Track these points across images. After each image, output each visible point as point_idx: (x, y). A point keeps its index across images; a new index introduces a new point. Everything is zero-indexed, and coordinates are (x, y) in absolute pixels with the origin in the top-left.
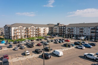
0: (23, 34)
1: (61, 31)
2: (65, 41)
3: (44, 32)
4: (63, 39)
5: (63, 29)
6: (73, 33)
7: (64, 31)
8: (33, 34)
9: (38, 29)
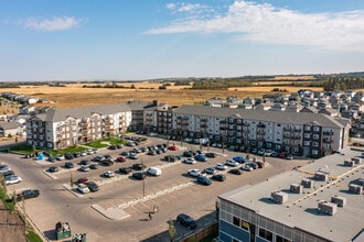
0: (75, 134)
1: (163, 121)
2: (169, 149)
3: (121, 123)
4: (165, 146)
5: (168, 117)
6: (188, 128)
7: (168, 122)
8: (96, 133)
9: (108, 118)
